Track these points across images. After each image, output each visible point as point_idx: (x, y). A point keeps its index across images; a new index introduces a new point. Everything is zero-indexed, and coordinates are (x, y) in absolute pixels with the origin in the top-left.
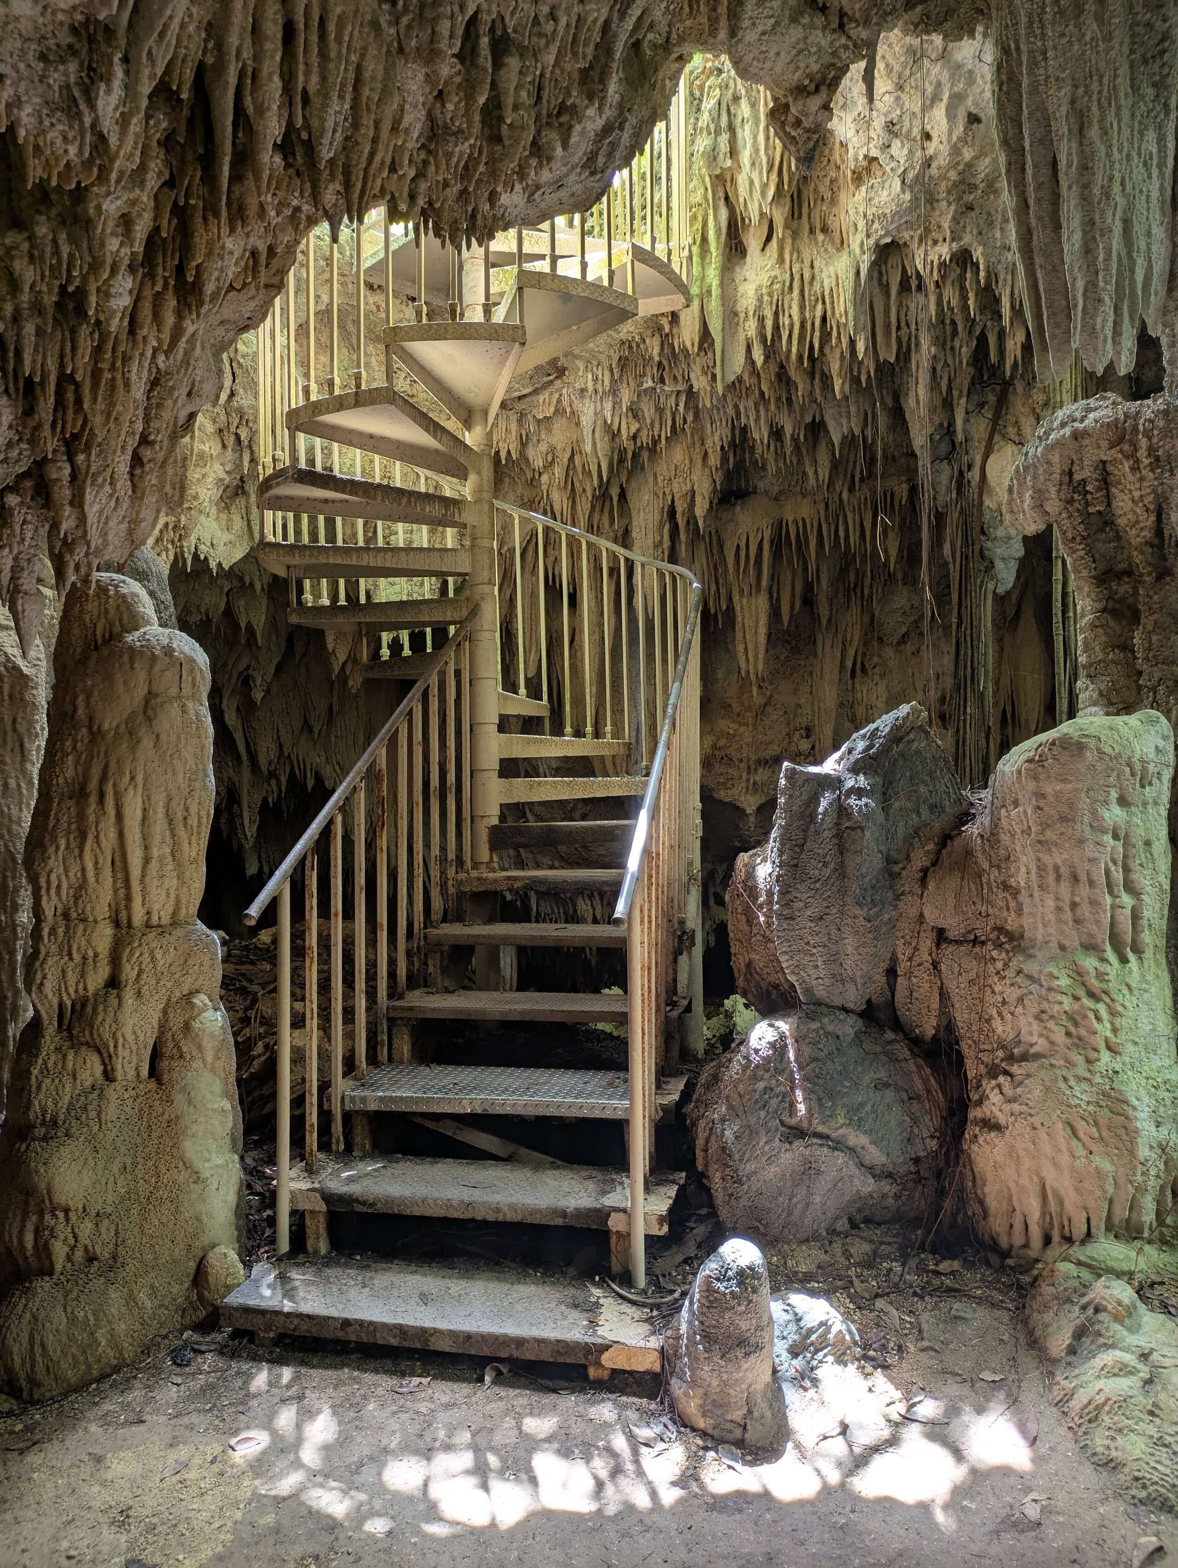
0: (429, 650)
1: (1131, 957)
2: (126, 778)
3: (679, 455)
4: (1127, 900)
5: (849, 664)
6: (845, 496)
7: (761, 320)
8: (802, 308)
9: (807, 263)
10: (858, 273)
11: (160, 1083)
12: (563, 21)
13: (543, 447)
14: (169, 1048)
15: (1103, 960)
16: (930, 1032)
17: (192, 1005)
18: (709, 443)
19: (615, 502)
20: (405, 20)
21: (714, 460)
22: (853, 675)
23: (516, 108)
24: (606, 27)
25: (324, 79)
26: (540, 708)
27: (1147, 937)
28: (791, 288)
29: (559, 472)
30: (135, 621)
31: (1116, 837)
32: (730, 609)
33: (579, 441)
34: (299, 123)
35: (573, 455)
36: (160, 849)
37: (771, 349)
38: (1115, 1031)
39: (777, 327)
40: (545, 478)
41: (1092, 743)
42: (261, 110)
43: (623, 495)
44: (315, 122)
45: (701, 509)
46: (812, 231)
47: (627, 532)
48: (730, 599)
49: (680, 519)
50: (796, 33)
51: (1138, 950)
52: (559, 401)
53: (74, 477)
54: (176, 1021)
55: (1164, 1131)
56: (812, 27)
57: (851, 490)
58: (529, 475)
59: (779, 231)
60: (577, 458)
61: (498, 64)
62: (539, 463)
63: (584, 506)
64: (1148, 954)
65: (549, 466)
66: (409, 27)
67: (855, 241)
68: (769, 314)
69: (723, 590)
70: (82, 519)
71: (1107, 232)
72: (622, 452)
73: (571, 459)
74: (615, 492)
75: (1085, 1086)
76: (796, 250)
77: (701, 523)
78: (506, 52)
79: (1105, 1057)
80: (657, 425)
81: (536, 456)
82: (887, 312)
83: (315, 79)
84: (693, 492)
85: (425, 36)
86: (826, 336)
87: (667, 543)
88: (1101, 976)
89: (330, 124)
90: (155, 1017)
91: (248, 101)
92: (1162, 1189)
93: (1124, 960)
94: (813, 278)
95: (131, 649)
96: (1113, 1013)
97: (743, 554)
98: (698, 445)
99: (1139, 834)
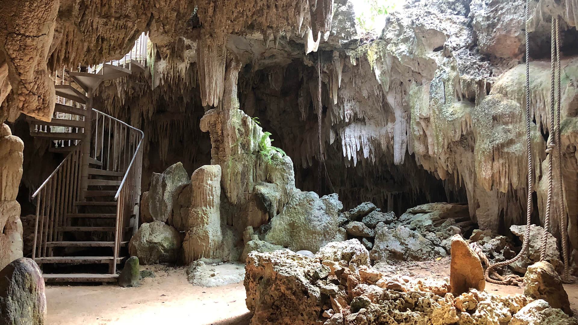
0: (69, 145)
1: (211, 207)
2: (4, 167)
3: (145, 100)
4: (211, 197)
5: (192, 159)
6: (190, 115)
7: (164, 74)
8: (174, 73)
9: (175, 64)
10: (186, 68)
11: (6, 234)
12: (115, 38)
13: (106, 94)
14: (8, 227)
15: (207, 208)
16: (179, 226)
17: (15, 218)
18: (153, 98)
19: (126, 110)
20: (86, 36)
21: (154, 102)
22: (193, 162)
23: (105, 49)
24: (123, 38)
25: (72, 50)
26: (101, 163)
27: (215, 204)
28: (171, 69)
29: (111, 101)
30: (7, 134)
31: (210, 186)
32: (158, 142)
33: (117, 93)
34: (67, 56)
35: (115, 97)
36: (9, 184)
37: (166, 81)
38: (208, 220)
39: (168, 76)
40: (106, 102)
41: (206, 169)
42: (61, 56)
43: (129, 108)
44: (70, 56)
45: (150, 115)
46: (177, 57)
47: (130, 118)
48: (158, 139)
49: (145, 117)
50: (162, 37)
51: (213, 207)
52: (112, 82)
53: (8, 106)
54: (11, 221)
55: (214, 238)
56: (165, 36)
57: (191, 114)
58: (101, 101)
59: (169, 56)
60: (116, 97)
61: (102, 42)
62: (105, 98)
63: (117, 111)
64: (215, 207)
65: (108, 99)
66: (87, 37)
67: (186, 61)
68: (166, 73)
69: (156, 137)
70: (9, 114)
71: (212, 83)
72: (129, 98)
73: (114, 98)
74: (126, 107)
75: (202, 230)
76: (172, 60)
77: (150, 118)
78: (104, 41)
79: (205, 225)
80: (139, 92)
81: (104, 96)
82: (194, 77)
83: (71, 50)
84: (149, 110)
85: (90, 39)
86: (179, 80)
87: (141, 122)
88: (206, 211)
89: (72, 57)
90: (6, 219)
91: (59, 54)
92: (214, 248)
93: (210, 208)
94: (176, 67)
95: (7, 139)
96: (207, 217)
97: (162, 128)
98: (150, 98)
99: (214, 186)
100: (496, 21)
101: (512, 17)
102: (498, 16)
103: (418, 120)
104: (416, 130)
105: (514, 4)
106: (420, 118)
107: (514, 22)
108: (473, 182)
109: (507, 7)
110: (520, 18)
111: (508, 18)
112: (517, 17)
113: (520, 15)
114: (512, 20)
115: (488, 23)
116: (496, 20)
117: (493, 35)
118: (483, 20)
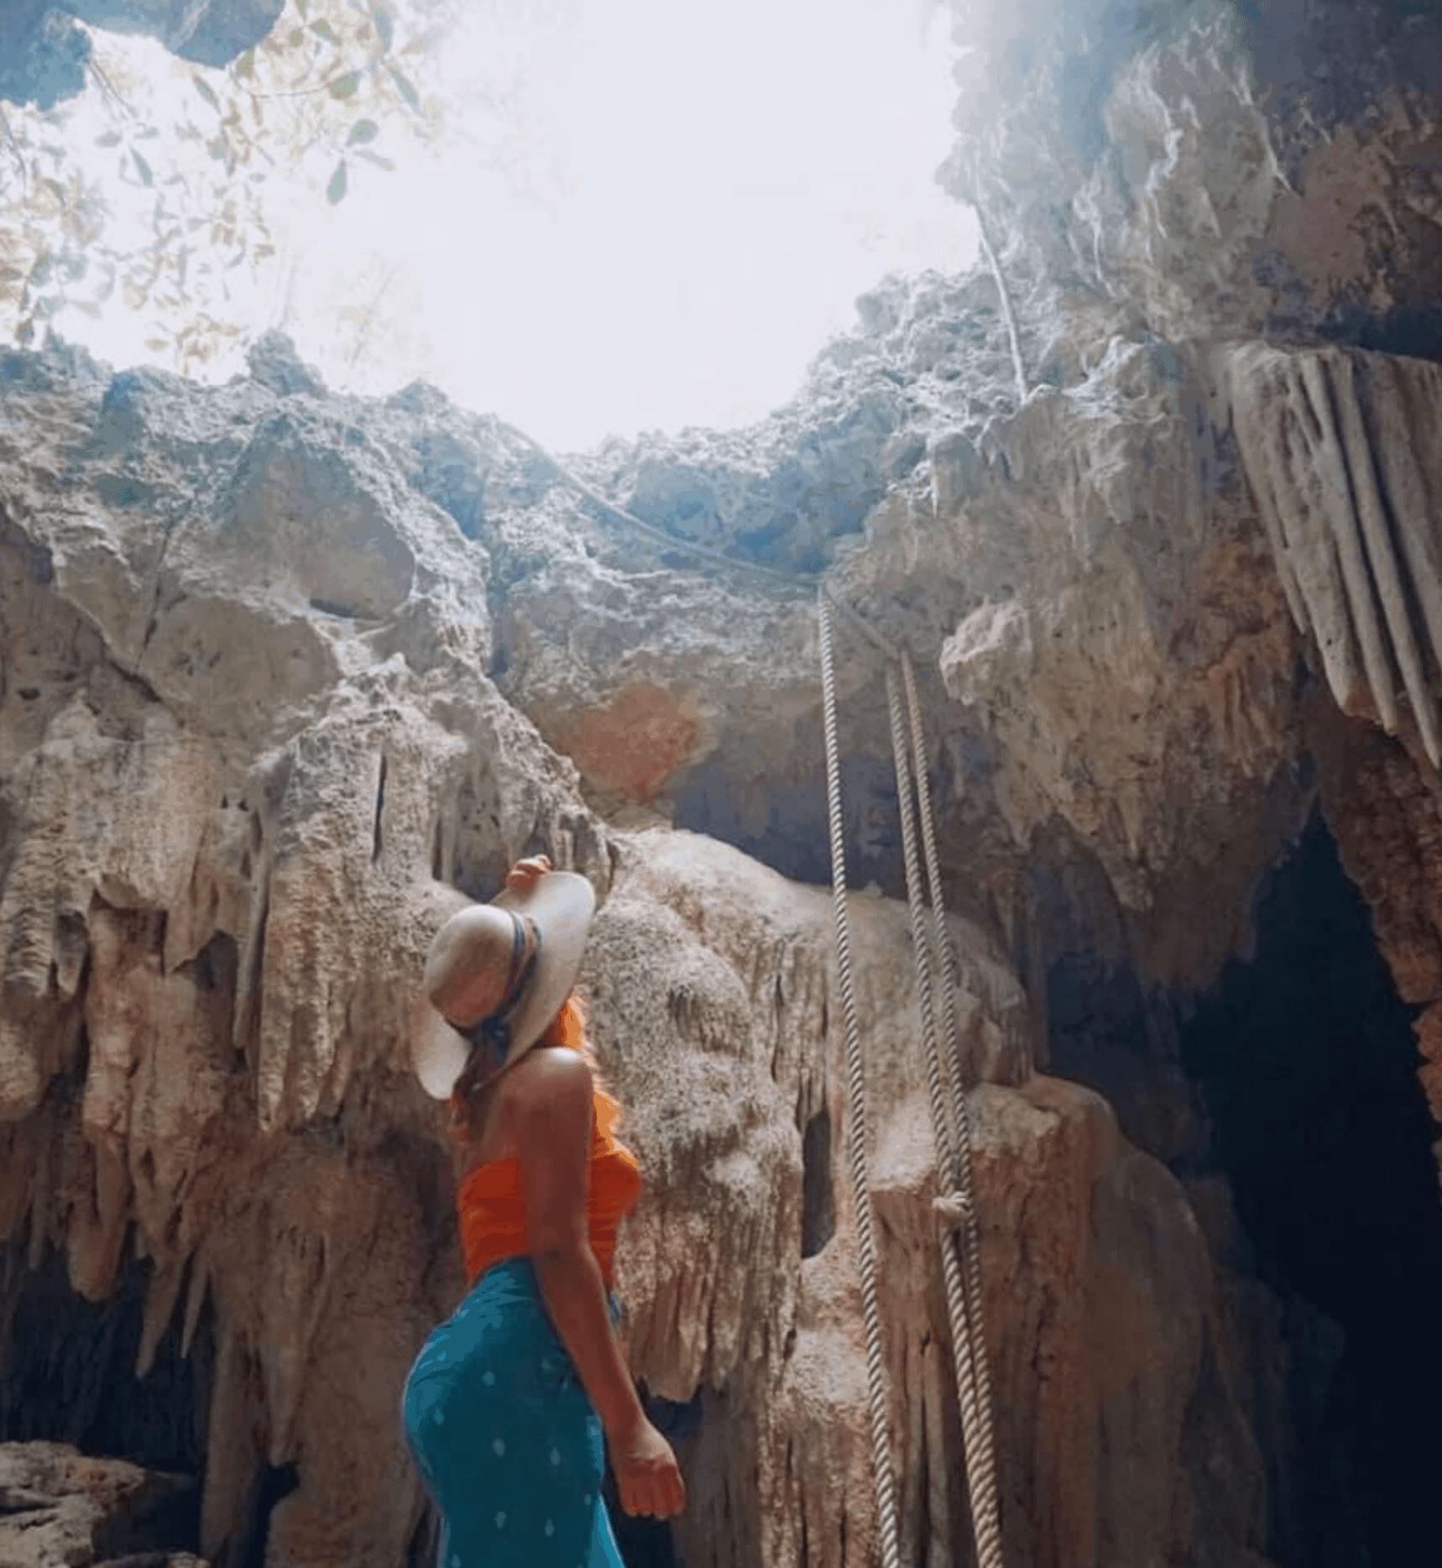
100: (642, 625)
101: (710, 640)
102: (657, 612)
103: (82, 905)
104: (47, 958)
105: (731, 599)
106: (96, 895)
107: (716, 662)
108: (308, 1334)
109: (702, 597)
110: (742, 659)
111: (693, 637)
112: (732, 650)
113: (745, 649)
114: (708, 651)
115: (611, 613)
116: (641, 621)
117: (612, 671)
118: (590, 595)
